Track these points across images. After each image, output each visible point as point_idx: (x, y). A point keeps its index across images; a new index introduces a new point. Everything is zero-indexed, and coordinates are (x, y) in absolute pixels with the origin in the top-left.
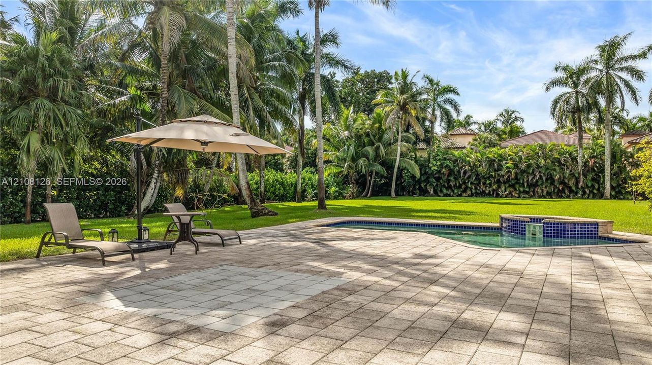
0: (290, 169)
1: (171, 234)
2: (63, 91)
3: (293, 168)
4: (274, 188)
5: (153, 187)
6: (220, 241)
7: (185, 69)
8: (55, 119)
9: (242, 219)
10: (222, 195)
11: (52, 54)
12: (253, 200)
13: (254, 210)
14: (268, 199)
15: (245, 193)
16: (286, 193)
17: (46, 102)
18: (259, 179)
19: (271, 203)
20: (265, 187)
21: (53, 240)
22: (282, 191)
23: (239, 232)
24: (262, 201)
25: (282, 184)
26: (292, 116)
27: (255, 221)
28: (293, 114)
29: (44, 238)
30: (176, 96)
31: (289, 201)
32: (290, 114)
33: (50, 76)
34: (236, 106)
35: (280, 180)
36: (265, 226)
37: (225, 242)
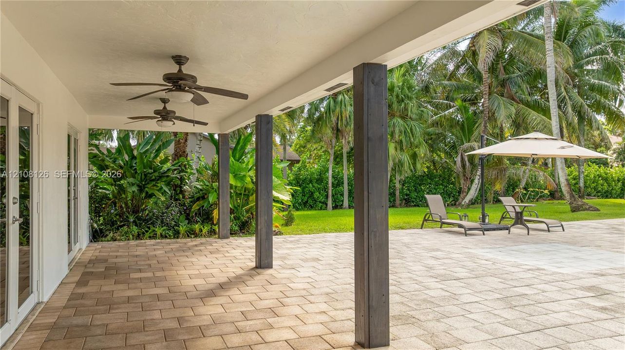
0: (617, 162)
1: (505, 219)
2: (411, 111)
3: (621, 161)
4: (595, 184)
5: (477, 182)
6: (546, 228)
7: (504, 80)
8: (405, 132)
9: (561, 213)
10: (544, 191)
11: (403, 84)
12: (572, 196)
13: (574, 205)
14: (589, 195)
15: (565, 189)
16: (611, 188)
17: (399, 120)
18: (578, 174)
19: (591, 199)
20: (585, 182)
21: (430, 218)
22: (606, 187)
23: (563, 223)
24: (581, 197)
25: (606, 180)
26: (618, 109)
27: (576, 214)
28: (619, 106)
29: (425, 217)
30: (496, 104)
31: (615, 198)
32: (615, 106)
33: (403, 101)
34: (555, 110)
35: (604, 175)
36: (586, 219)
37: (550, 229)
